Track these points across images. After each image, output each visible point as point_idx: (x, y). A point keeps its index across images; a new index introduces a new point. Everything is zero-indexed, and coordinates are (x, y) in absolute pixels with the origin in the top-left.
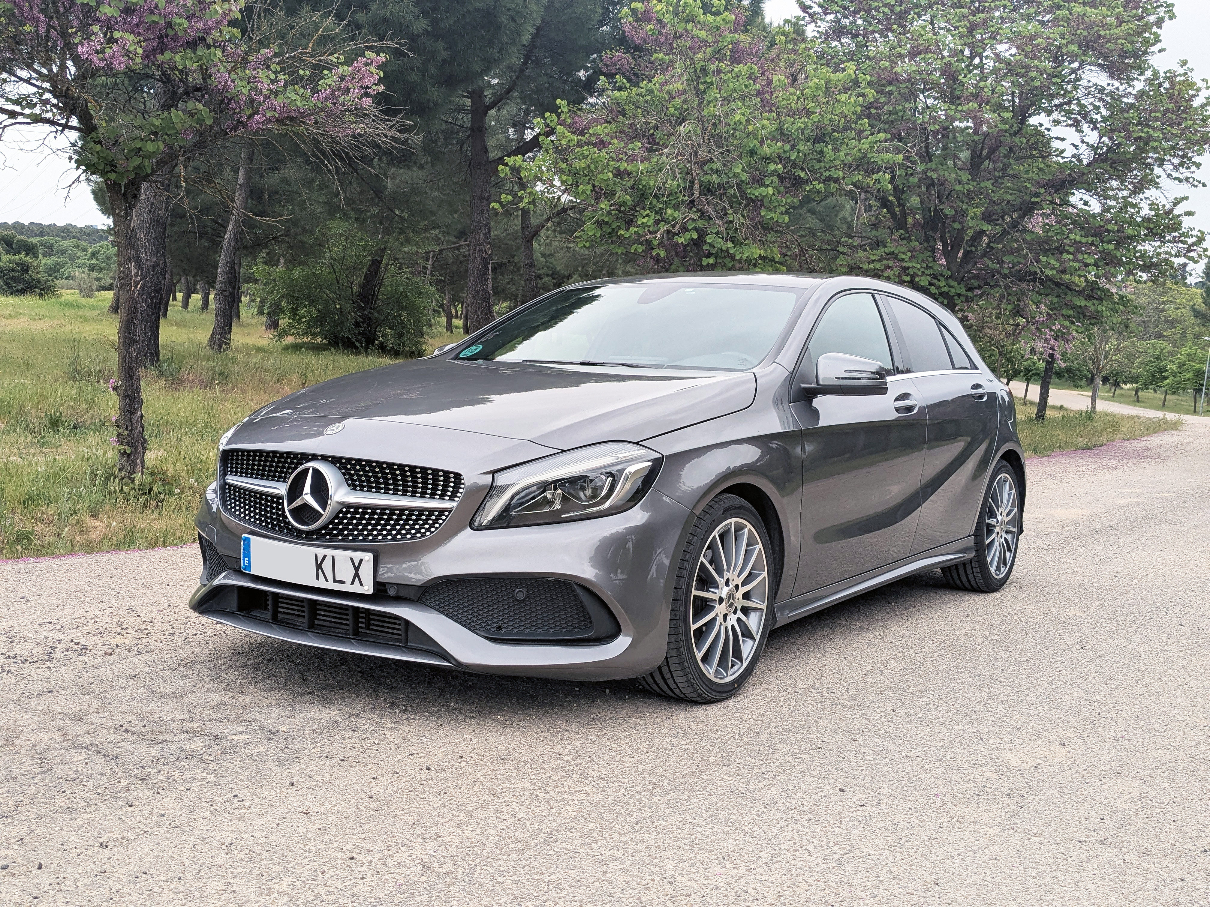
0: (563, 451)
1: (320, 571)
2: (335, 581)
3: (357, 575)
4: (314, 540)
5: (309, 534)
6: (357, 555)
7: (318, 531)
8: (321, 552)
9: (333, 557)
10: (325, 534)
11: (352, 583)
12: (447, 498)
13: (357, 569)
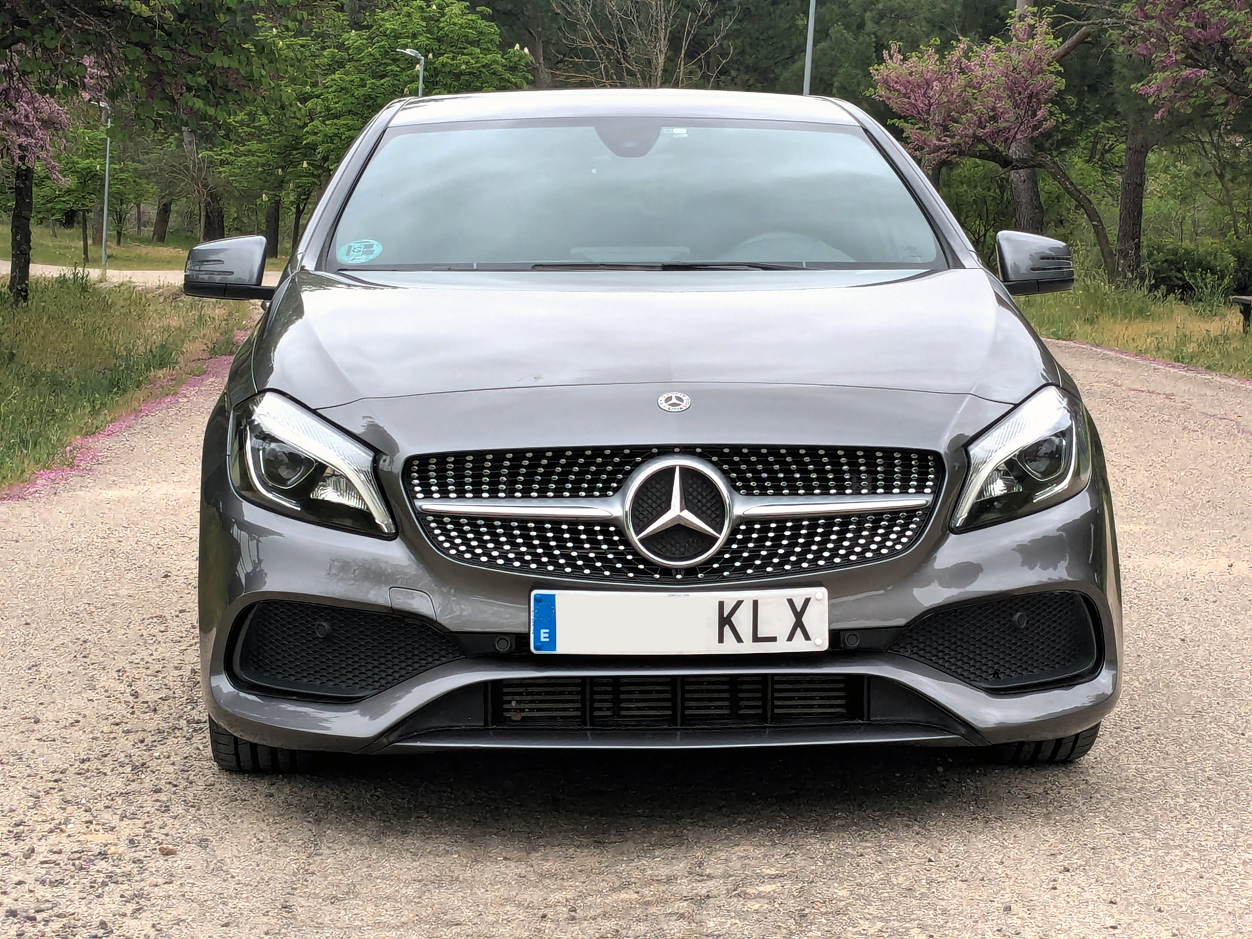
0: (1016, 406)
1: (727, 629)
2: (756, 639)
3: (799, 624)
4: (700, 581)
5: (690, 572)
6: (799, 594)
7: (705, 566)
8: (730, 597)
9: (755, 603)
10: (720, 570)
11: (790, 638)
12: (912, 490)
13: (799, 615)
